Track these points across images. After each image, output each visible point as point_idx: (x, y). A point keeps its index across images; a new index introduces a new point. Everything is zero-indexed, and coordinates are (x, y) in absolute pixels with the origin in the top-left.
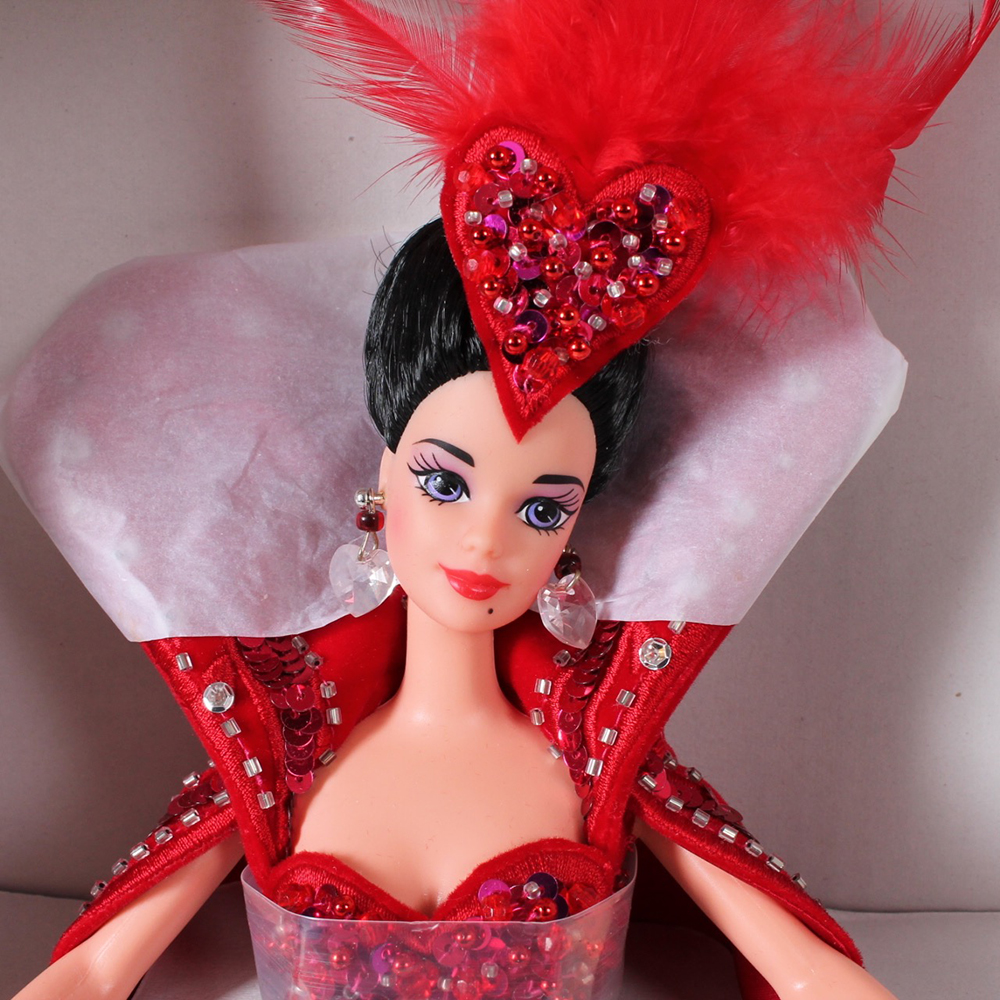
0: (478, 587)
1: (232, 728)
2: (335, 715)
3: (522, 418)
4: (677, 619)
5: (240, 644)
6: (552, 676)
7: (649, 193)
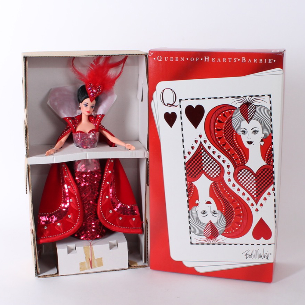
0: (89, 112)
1: (72, 123)
2: (78, 122)
3: (91, 101)
4: (101, 114)
5: (71, 117)
6: (93, 119)
7: (99, 86)
